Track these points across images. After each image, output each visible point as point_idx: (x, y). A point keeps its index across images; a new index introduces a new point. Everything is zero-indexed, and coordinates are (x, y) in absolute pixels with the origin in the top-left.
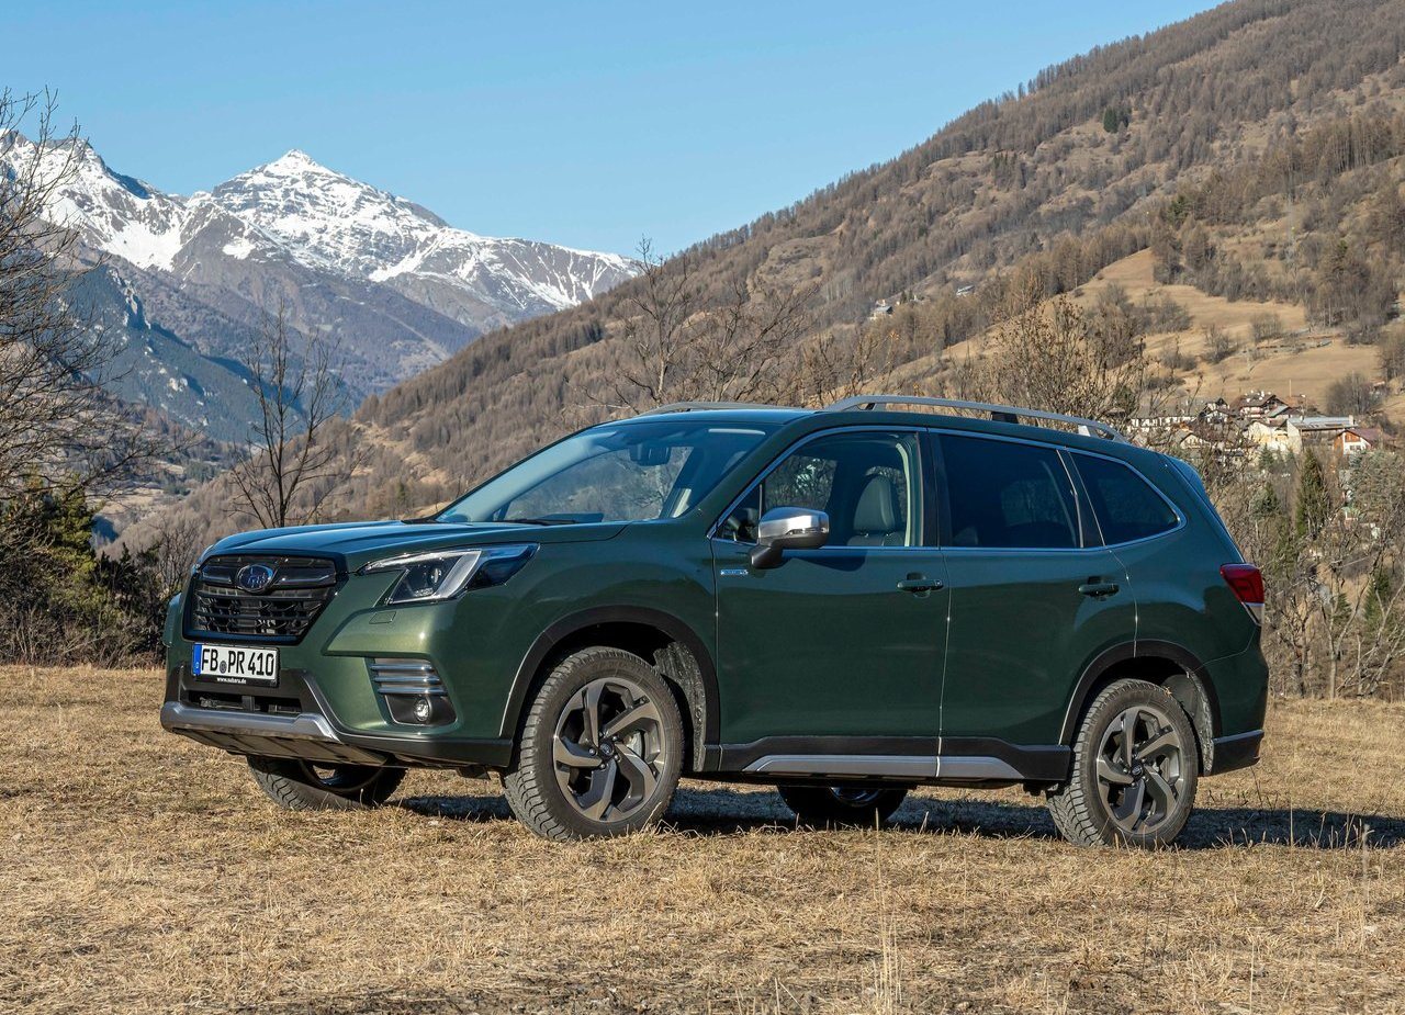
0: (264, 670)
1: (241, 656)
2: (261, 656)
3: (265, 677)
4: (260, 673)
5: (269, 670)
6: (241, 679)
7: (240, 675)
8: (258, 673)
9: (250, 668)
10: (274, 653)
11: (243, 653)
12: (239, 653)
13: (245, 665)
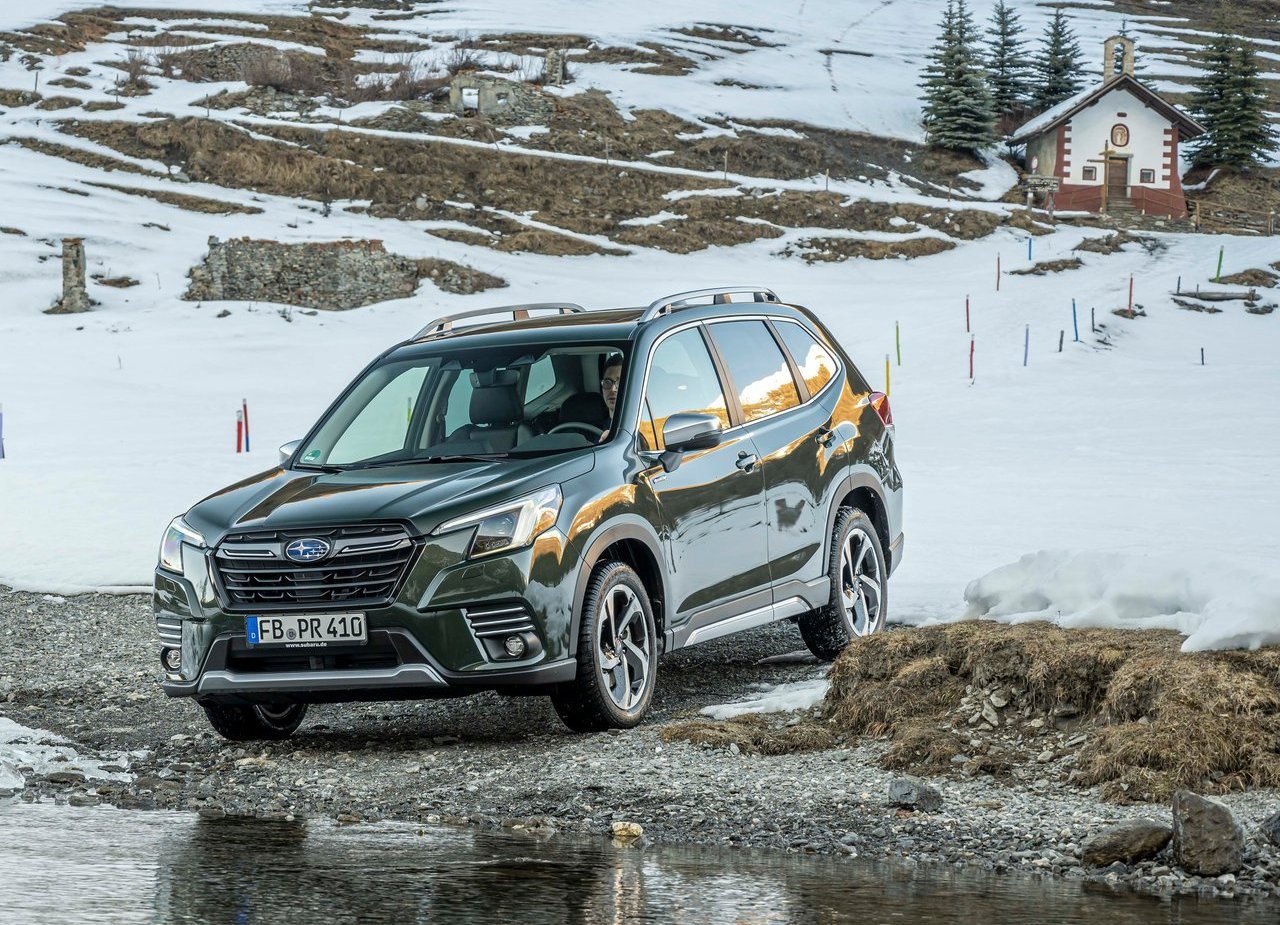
0: (349, 631)
1: (315, 624)
2: (343, 620)
3: (352, 638)
4: (346, 635)
5: (357, 631)
6: (320, 643)
7: (316, 638)
8: (341, 635)
9: (329, 632)
10: (361, 616)
11: (318, 620)
12: (312, 620)
13: (323, 630)
